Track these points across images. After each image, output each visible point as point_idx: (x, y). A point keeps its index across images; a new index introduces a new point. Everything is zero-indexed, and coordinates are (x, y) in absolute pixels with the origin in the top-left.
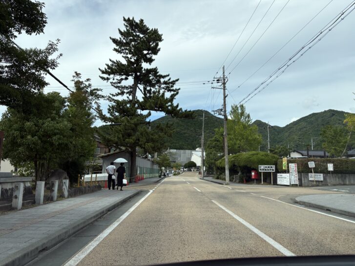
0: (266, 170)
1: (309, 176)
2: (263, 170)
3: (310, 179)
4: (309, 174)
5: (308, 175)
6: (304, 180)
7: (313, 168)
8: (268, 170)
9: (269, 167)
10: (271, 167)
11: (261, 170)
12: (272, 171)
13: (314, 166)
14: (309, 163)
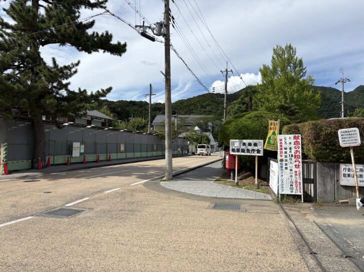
0: (243, 151)
1: (342, 172)
2: (238, 150)
3: (344, 181)
4: (342, 166)
5: (338, 168)
6: (324, 185)
7: (355, 148)
8: (248, 151)
9: (250, 144)
10: (255, 145)
11: (233, 150)
12: (256, 154)
13: (359, 142)
14: (339, 132)
